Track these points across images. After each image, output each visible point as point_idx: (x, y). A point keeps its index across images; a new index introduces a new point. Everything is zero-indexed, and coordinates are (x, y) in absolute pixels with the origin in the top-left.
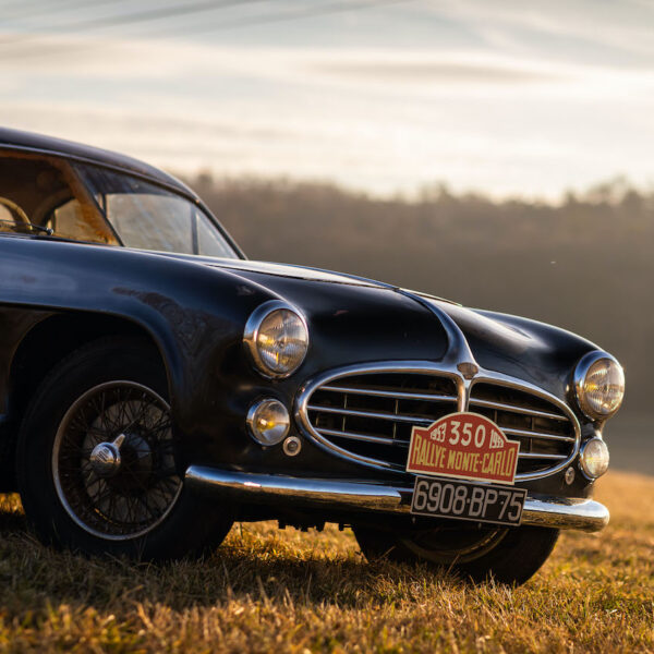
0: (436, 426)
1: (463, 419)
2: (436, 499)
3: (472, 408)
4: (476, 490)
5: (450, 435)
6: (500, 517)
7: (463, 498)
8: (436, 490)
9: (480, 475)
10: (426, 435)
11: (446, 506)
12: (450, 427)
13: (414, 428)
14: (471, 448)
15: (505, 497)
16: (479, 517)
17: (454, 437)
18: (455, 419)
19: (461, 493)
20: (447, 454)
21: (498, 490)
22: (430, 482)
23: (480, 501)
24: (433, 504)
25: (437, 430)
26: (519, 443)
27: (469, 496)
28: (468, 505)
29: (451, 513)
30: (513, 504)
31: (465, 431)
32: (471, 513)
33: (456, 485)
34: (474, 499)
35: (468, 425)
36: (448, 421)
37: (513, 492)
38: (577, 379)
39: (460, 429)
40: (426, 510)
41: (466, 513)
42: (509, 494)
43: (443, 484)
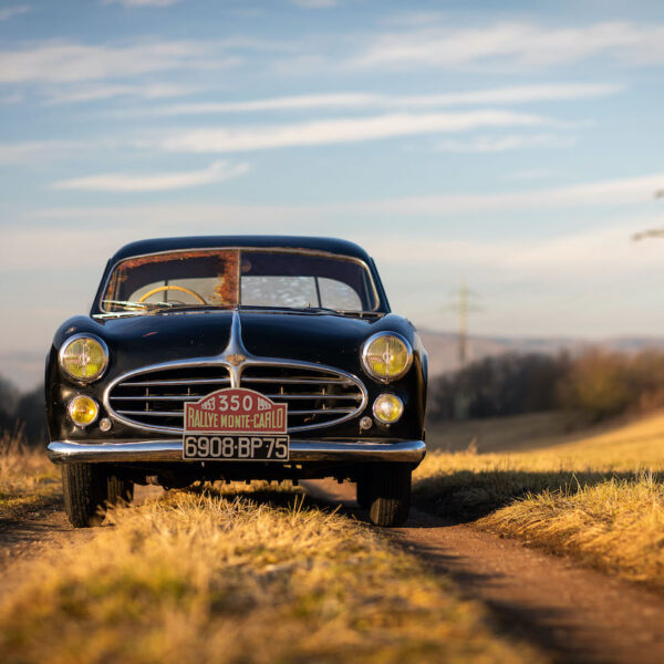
0: (206, 400)
2: (206, 448)
4: (241, 440)
5: (218, 404)
6: (269, 456)
7: (231, 446)
8: (203, 442)
9: (252, 428)
10: (198, 407)
11: (216, 451)
12: (218, 400)
13: (185, 403)
14: (241, 411)
15: (270, 443)
16: (249, 457)
17: (223, 406)
19: (228, 442)
21: (261, 438)
22: (197, 437)
23: (247, 446)
24: (203, 452)
25: (207, 401)
26: (286, 405)
27: (236, 443)
28: (236, 451)
29: (222, 456)
30: (278, 446)
31: (233, 401)
32: (240, 455)
33: (222, 438)
34: (241, 446)
35: (234, 397)
36: (216, 396)
37: (276, 438)
39: (228, 400)
40: (197, 456)
41: (236, 455)
42: (273, 440)
43: (210, 437)
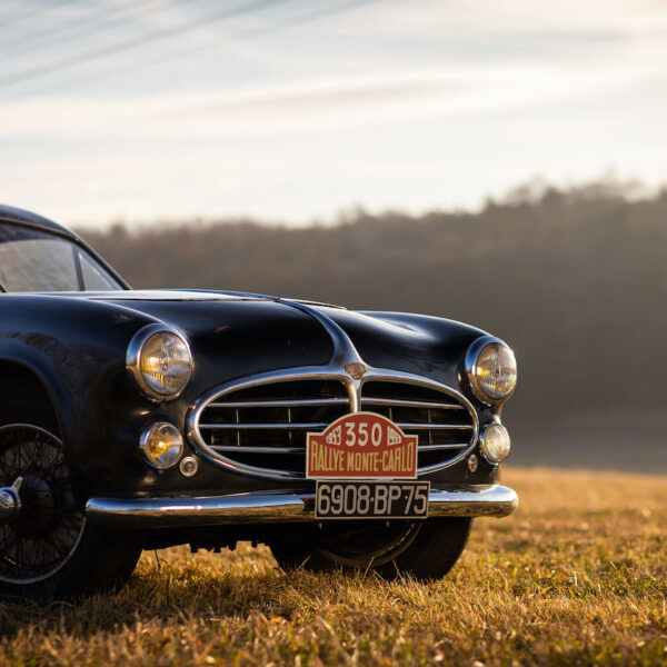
0: (331, 430)
1: (357, 420)
2: (340, 502)
3: (364, 407)
4: (378, 488)
5: (346, 437)
6: (406, 512)
7: (366, 498)
8: (338, 492)
9: (381, 473)
10: (322, 440)
11: (350, 507)
12: (345, 429)
13: (309, 434)
14: (369, 447)
15: (410, 491)
16: (386, 514)
17: (350, 438)
18: (349, 420)
19: (364, 493)
20: (345, 456)
21: (401, 485)
22: (331, 485)
23: (383, 498)
24: (337, 506)
25: (332, 433)
26: (417, 436)
27: (373, 495)
28: (372, 504)
29: (356, 514)
30: (418, 497)
31: (361, 431)
32: (376, 511)
33: (358, 485)
34: (378, 497)
35: (362, 425)
36: (342, 423)
37: (416, 485)
38: (468, 367)
39: (355, 430)
40: (330, 514)
41: (371, 512)
42: (412, 488)
43: (344, 485)
